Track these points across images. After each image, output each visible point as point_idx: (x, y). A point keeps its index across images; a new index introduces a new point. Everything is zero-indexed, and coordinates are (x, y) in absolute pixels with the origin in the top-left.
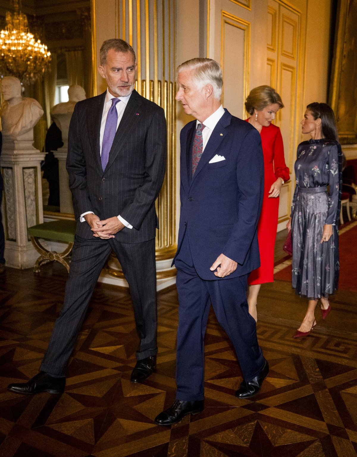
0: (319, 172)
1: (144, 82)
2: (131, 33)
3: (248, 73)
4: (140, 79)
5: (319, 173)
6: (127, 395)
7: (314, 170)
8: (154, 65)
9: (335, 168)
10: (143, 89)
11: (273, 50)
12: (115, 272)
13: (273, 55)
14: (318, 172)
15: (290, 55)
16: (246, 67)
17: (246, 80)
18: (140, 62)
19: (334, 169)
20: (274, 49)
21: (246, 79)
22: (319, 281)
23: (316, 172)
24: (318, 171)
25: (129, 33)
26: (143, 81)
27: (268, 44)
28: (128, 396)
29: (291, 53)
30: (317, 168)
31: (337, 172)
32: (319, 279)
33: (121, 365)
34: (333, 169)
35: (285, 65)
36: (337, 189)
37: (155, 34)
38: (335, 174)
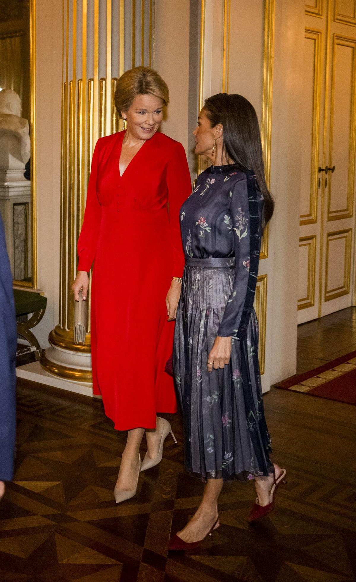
0: (208, 229)
1: (104, 82)
2: (85, 11)
3: (271, 57)
4: (96, 78)
5: (209, 231)
6: (63, 560)
7: (199, 225)
8: (119, 55)
9: (244, 225)
10: (102, 92)
11: (318, 14)
12: (55, 367)
13: (318, 24)
14: (205, 230)
15: (350, 20)
16: (268, 47)
17: (267, 68)
18: (98, 51)
19: (241, 227)
20: (320, 13)
21: (268, 66)
22: (212, 443)
23: (202, 230)
24: (205, 227)
25: (82, 10)
26: (102, 80)
27: (307, 6)
28: (64, 563)
29: (352, 16)
30: (204, 223)
31: (245, 234)
32: (211, 439)
33: (55, 512)
34: (238, 228)
35: (339, 37)
36: (247, 267)
37: (122, 9)
38: (242, 236)
